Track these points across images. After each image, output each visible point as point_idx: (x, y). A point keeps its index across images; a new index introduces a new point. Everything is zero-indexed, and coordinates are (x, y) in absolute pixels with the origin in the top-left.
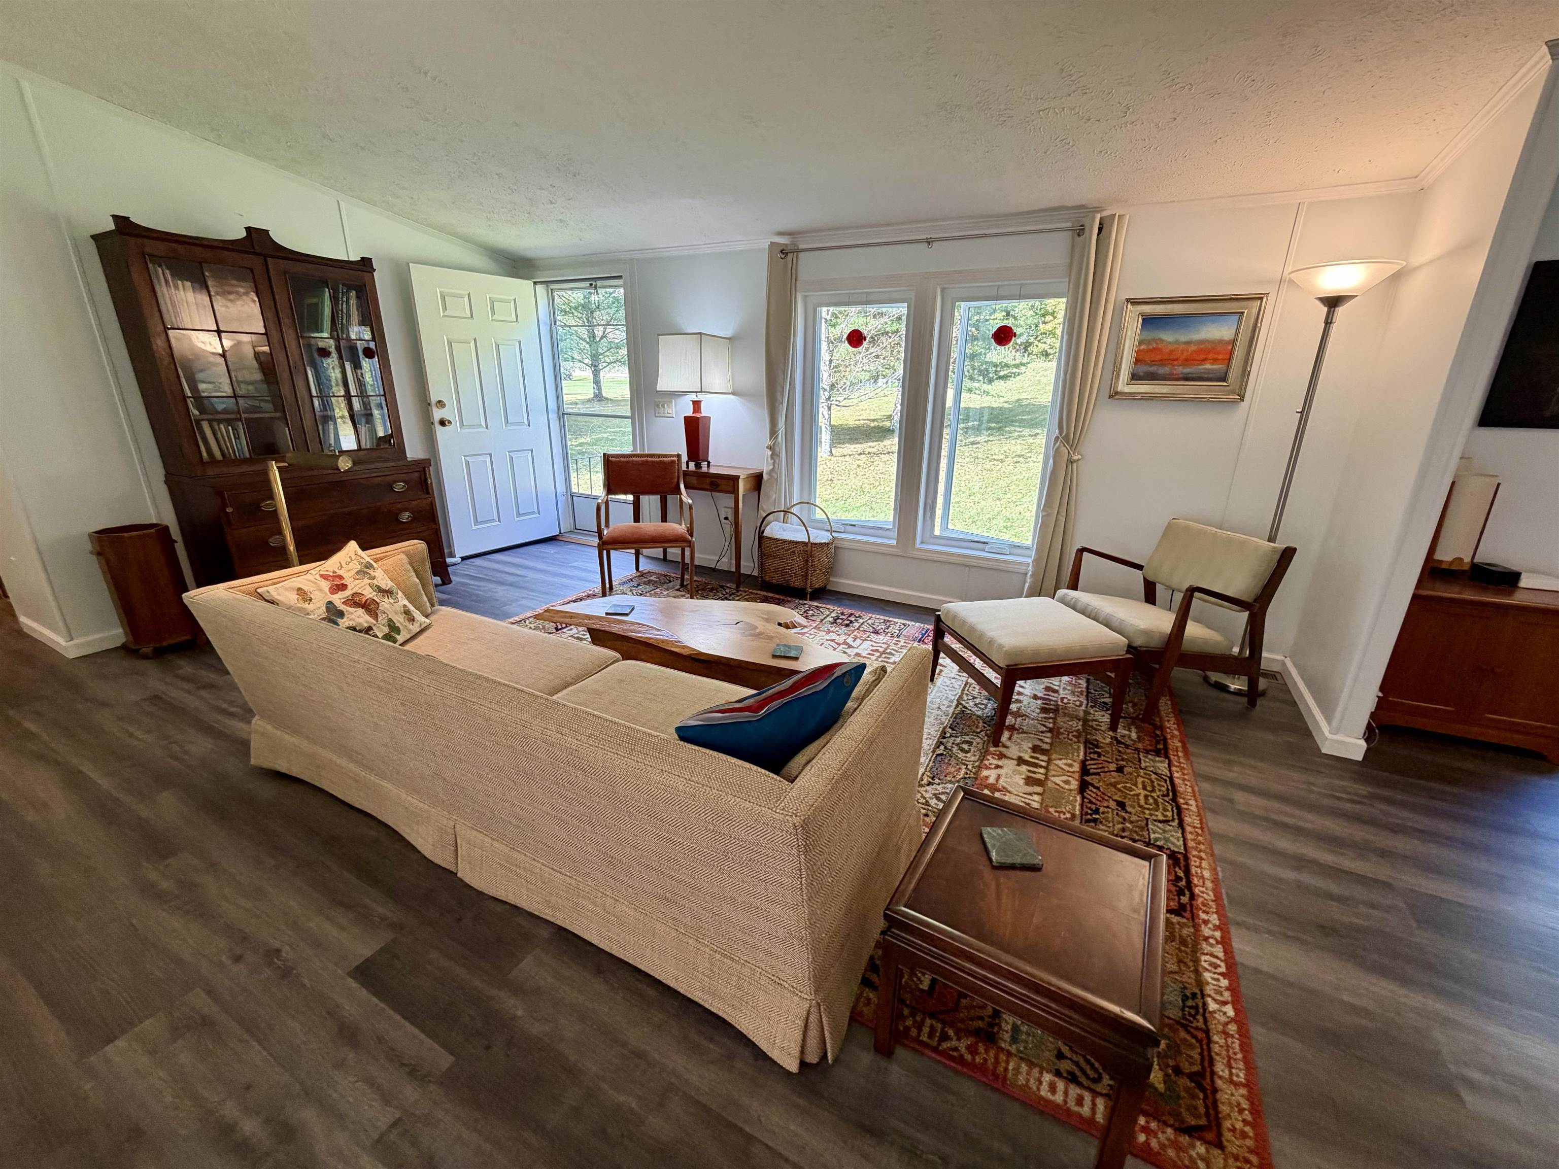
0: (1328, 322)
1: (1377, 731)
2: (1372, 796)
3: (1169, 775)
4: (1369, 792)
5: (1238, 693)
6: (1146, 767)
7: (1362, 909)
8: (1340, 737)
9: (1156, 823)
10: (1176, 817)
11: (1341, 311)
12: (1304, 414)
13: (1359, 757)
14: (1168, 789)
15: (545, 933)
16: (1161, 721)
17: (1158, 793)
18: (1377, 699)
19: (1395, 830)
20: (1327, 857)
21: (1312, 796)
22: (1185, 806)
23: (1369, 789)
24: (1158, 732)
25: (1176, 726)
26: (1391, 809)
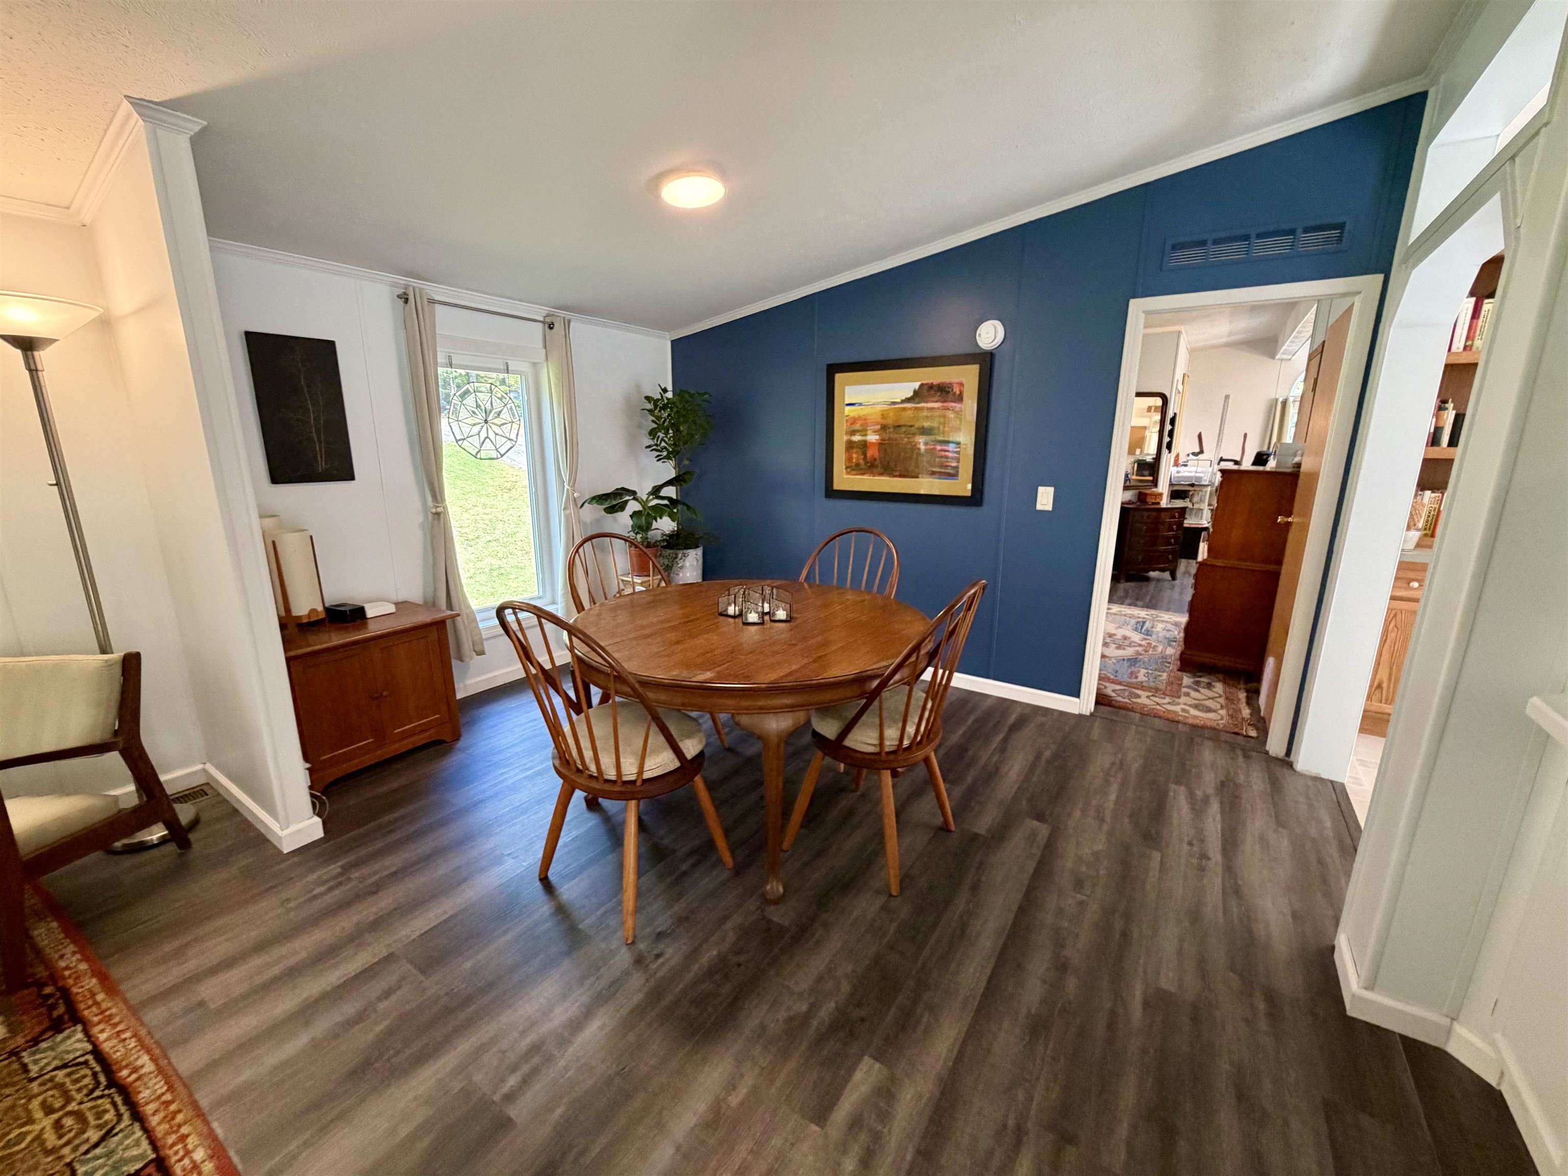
0: (33, 371)
1: (324, 798)
2: (346, 869)
3: (89, 1047)
4: (342, 867)
5: (163, 841)
6: (42, 1069)
7: (382, 1006)
8: (293, 828)
9: (89, 1156)
10: (123, 1109)
11: (42, 356)
12: (62, 483)
13: (319, 833)
14: (95, 1075)
16: (47, 964)
17: (79, 1097)
18: (307, 772)
19: (376, 889)
20: (332, 977)
21: (292, 914)
22: (134, 1076)
23: (340, 864)
24: (48, 990)
25: (78, 956)
26: (366, 870)
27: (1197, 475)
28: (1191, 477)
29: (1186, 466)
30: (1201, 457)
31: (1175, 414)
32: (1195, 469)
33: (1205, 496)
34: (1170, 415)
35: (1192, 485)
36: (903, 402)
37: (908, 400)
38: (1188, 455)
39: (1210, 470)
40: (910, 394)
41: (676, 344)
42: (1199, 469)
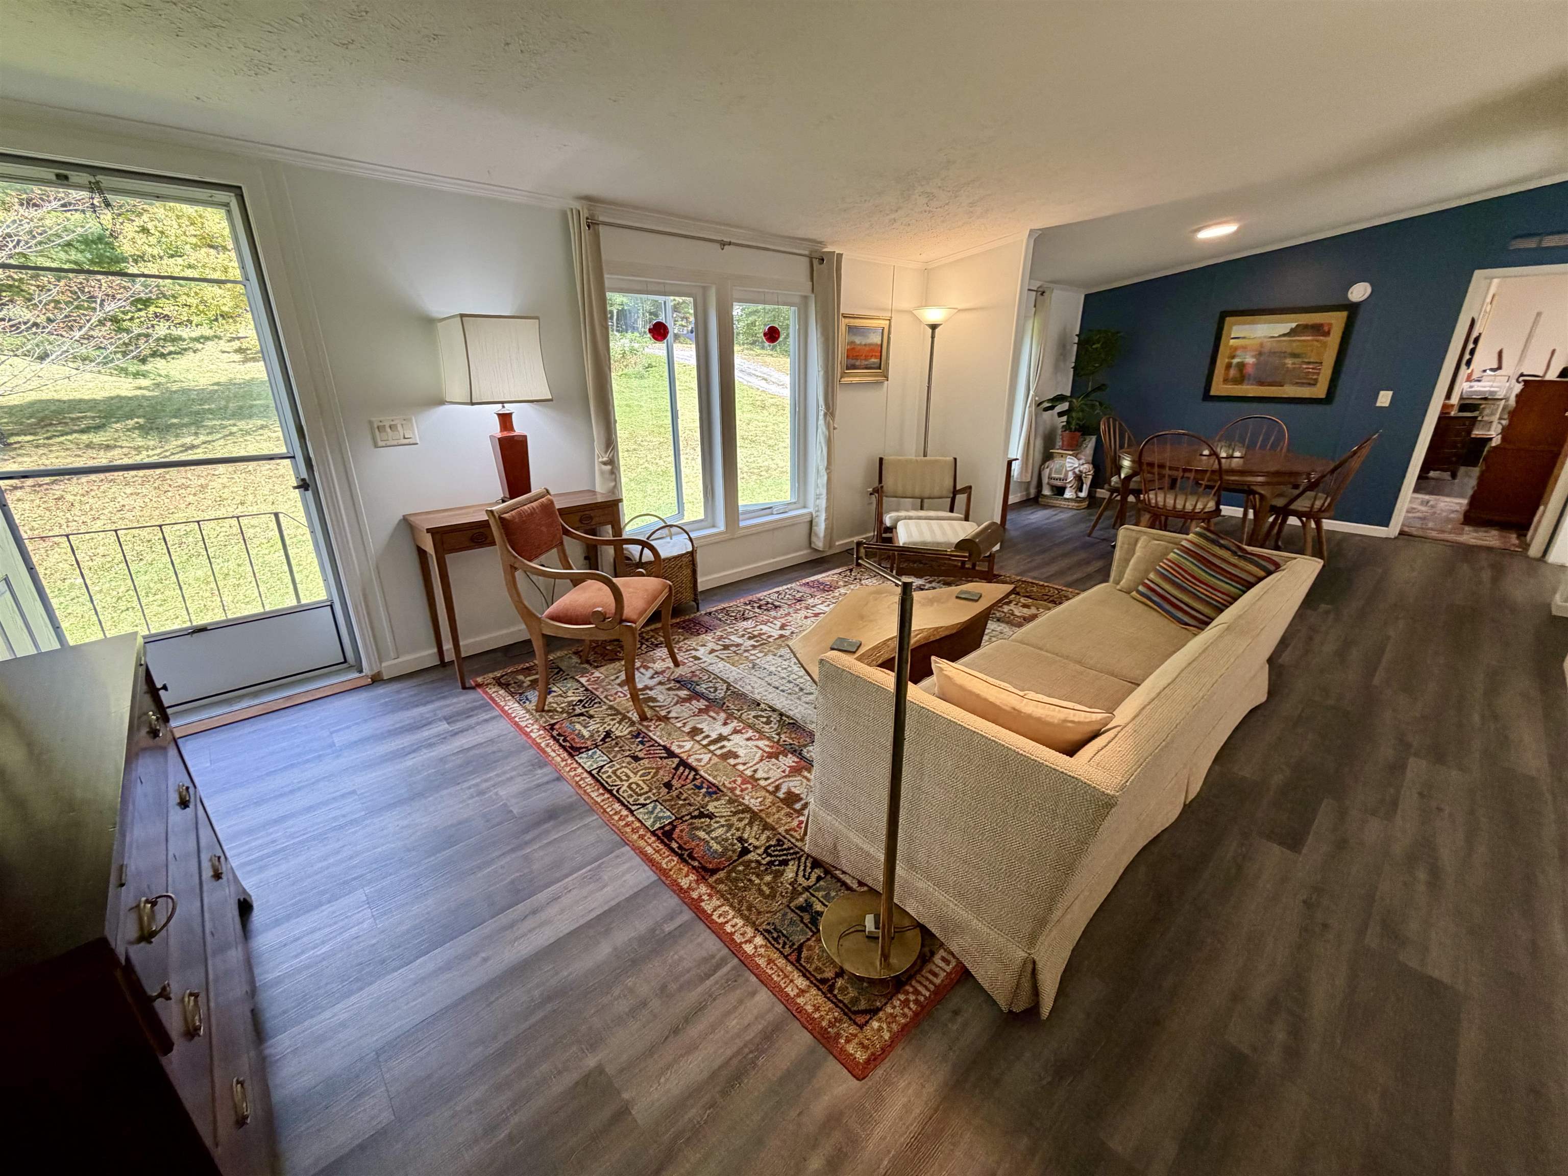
0: (933, 337)
11: (937, 331)
15: (1217, 768)
27: (1492, 389)
28: (1485, 392)
29: (1479, 381)
30: (1498, 372)
31: (1480, 334)
32: (1490, 384)
33: (1497, 409)
34: (1474, 335)
35: (1486, 399)
36: (1280, 336)
37: (1284, 335)
38: (1485, 371)
39: (1508, 384)
40: (1288, 331)
41: (1087, 297)
42: (1495, 384)
